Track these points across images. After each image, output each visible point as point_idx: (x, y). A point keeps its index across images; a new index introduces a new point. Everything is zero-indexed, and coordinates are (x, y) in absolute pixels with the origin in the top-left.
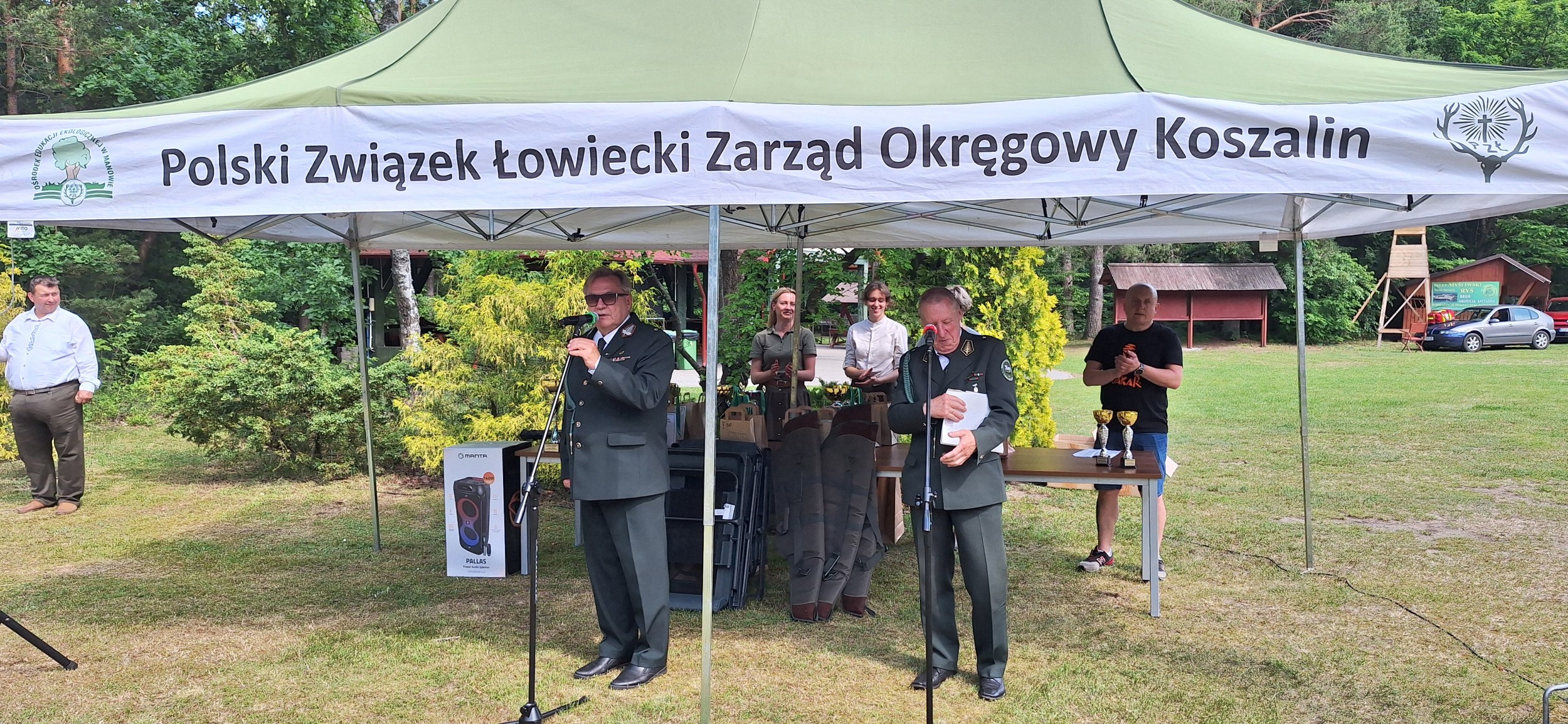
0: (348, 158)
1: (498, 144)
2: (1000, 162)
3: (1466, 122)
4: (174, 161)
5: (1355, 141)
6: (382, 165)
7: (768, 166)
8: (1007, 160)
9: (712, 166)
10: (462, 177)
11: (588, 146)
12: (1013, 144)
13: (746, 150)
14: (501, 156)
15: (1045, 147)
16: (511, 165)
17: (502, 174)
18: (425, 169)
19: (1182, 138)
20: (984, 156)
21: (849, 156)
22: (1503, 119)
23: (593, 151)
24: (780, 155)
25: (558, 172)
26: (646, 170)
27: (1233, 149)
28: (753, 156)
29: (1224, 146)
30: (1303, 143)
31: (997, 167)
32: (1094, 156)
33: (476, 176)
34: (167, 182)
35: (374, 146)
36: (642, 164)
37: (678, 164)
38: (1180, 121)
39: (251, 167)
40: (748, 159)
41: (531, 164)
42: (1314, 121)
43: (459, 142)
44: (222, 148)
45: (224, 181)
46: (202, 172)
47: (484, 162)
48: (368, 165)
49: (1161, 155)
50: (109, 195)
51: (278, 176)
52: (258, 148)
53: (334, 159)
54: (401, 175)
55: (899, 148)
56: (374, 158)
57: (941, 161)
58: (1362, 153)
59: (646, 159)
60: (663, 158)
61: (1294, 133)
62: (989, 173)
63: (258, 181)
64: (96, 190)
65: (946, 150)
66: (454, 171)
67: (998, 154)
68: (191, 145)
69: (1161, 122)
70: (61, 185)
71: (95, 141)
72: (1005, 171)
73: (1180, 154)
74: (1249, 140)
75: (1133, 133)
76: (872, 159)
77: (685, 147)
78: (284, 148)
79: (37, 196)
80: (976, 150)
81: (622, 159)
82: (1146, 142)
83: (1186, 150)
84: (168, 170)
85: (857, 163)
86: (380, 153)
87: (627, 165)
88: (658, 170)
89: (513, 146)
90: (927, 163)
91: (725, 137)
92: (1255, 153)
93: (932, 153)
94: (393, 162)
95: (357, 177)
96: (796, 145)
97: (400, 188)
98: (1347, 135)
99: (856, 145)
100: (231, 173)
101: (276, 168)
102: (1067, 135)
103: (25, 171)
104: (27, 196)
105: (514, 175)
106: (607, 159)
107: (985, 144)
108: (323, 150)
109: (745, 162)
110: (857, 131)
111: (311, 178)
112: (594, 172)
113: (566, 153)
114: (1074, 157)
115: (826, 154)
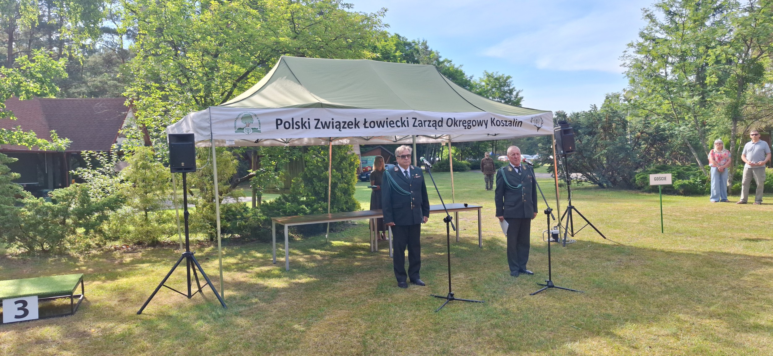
0: (326, 123)
1: (365, 119)
3: (534, 120)
4: (279, 122)
5: (520, 123)
6: (335, 124)
7: (425, 126)
8: (468, 126)
9: (414, 126)
10: (355, 128)
11: (386, 120)
12: (469, 122)
13: (420, 122)
14: (365, 122)
15: (474, 123)
16: (367, 125)
17: (365, 127)
18: (346, 126)
19: (495, 122)
20: (464, 125)
21: (440, 124)
22: (539, 120)
23: (387, 122)
24: (427, 123)
25: (379, 127)
26: (399, 127)
27: (503, 125)
28: (422, 123)
30: (512, 124)
31: (466, 127)
32: (482, 125)
33: (359, 128)
34: (277, 128)
36: (398, 125)
37: (406, 125)
38: (494, 118)
39: (300, 124)
41: (372, 125)
42: (514, 119)
43: (355, 119)
44: (293, 119)
45: (293, 128)
46: (287, 125)
48: (331, 125)
49: (492, 125)
50: (260, 132)
51: (307, 127)
52: (302, 119)
53: (322, 122)
54: (340, 127)
55: (450, 122)
56: (333, 122)
57: (457, 126)
58: (521, 126)
60: (403, 124)
61: (511, 121)
63: (302, 128)
64: (255, 130)
65: (458, 123)
66: (353, 126)
68: (284, 118)
69: (491, 119)
70: (243, 129)
71: (255, 115)
72: (468, 128)
76: (444, 125)
77: (408, 121)
78: (309, 119)
79: (236, 132)
81: (394, 124)
82: (489, 122)
83: (496, 125)
84: (277, 125)
86: (335, 121)
88: (402, 126)
90: (454, 126)
91: (416, 119)
92: (506, 125)
93: (455, 124)
94: (338, 124)
96: (430, 121)
97: (340, 130)
99: (442, 121)
100: (295, 126)
101: (307, 125)
102: (477, 121)
103: (232, 124)
104: (233, 132)
105: (368, 127)
106: (390, 124)
107: (464, 122)
109: (420, 125)
110: (442, 118)
111: (316, 128)
112: (387, 127)
113: (381, 122)
114: (479, 125)
115: (436, 124)
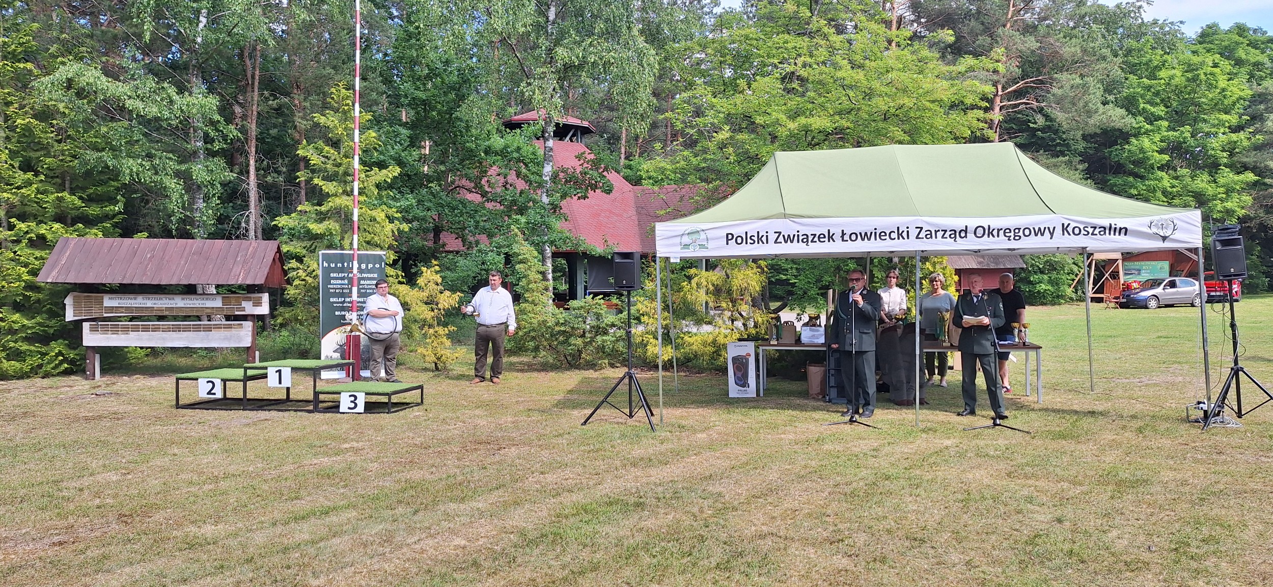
0: (789, 236)
1: (843, 231)
2: (1013, 236)
3: (1156, 225)
4: (730, 237)
5: (1123, 231)
6: (801, 238)
7: (936, 237)
8: (1015, 236)
9: (917, 237)
10: (829, 241)
11: (873, 231)
12: (1017, 231)
13: (929, 232)
14: (843, 234)
15: (1027, 232)
16: (846, 237)
17: (843, 240)
18: (816, 239)
19: (1070, 229)
20: (1007, 234)
21: (963, 234)
22: (1168, 225)
23: (875, 233)
24: (940, 234)
25: (863, 239)
26: (895, 239)
27: (1086, 233)
28: (931, 234)
29: (1083, 232)
30: (1107, 231)
31: (1012, 238)
32: (1042, 235)
33: (834, 241)
34: (727, 244)
35: (798, 232)
36: (892, 237)
37: (906, 237)
38: (1069, 224)
39: (755, 239)
40: (929, 235)
41: (853, 237)
42: (1111, 225)
43: (829, 230)
44: (746, 233)
45: (746, 243)
46: (739, 240)
47: (837, 237)
48: (796, 238)
49: (1063, 234)
50: (707, 248)
51: (765, 242)
52: (758, 232)
53: (784, 236)
54: (807, 241)
55: (980, 231)
56: (798, 235)
57: (993, 236)
58: (1125, 234)
59: (894, 235)
60: (900, 235)
61: (1105, 228)
62: (1009, 240)
63: (758, 243)
64: (702, 246)
65: (995, 233)
66: (826, 239)
67: (1012, 234)
68: (736, 232)
69: (1063, 225)
70: (690, 245)
71: (703, 230)
72: (1014, 239)
73: (1069, 234)
74: (1091, 230)
75: (1054, 228)
76: (971, 236)
77: (908, 232)
78: (767, 232)
79: (681, 249)
80: (1005, 232)
81: (886, 235)
82: (1059, 230)
83: (1071, 233)
84: (728, 240)
85: (966, 236)
86: (800, 234)
87: (887, 237)
88: (899, 238)
89: (848, 232)
90: (989, 236)
91: (921, 228)
92: (1093, 234)
93: (991, 233)
94: (805, 237)
95: (792, 242)
96: (945, 231)
97: (807, 245)
98: (1121, 229)
99: (966, 231)
100: (749, 241)
101: (764, 239)
102: (1034, 228)
103: (678, 240)
104: (678, 249)
105: (847, 241)
106: (880, 236)
107: (1008, 231)
108: (780, 233)
109: (928, 236)
110: (966, 227)
111: (776, 242)
112: (876, 239)
113: (866, 234)
114: (1036, 235)
115: (955, 234)
